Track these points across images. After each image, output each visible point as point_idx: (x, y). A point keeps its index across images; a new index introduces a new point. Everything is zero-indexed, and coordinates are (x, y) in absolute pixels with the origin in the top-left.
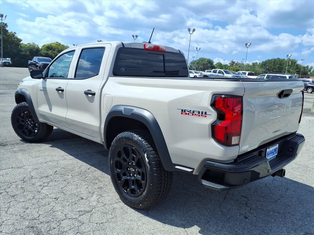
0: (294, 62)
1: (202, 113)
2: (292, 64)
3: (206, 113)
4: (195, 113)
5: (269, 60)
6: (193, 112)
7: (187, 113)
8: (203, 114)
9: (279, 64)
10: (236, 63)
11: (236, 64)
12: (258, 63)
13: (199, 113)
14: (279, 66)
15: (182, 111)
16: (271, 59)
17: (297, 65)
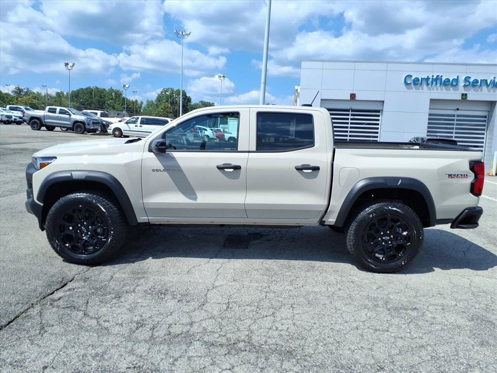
0: (118, 95)
1: (464, 175)
2: (116, 97)
3: (467, 175)
4: (459, 176)
5: (82, 89)
6: (458, 175)
7: (453, 176)
8: (466, 176)
9: (99, 97)
10: (25, 90)
11: (26, 93)
12: (65, 93)
13: (462, 175)
14: (99, 98)
15: (449, 175)
16: (86, 87)
17: (124, 99)
